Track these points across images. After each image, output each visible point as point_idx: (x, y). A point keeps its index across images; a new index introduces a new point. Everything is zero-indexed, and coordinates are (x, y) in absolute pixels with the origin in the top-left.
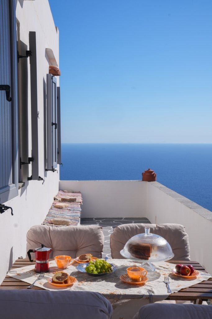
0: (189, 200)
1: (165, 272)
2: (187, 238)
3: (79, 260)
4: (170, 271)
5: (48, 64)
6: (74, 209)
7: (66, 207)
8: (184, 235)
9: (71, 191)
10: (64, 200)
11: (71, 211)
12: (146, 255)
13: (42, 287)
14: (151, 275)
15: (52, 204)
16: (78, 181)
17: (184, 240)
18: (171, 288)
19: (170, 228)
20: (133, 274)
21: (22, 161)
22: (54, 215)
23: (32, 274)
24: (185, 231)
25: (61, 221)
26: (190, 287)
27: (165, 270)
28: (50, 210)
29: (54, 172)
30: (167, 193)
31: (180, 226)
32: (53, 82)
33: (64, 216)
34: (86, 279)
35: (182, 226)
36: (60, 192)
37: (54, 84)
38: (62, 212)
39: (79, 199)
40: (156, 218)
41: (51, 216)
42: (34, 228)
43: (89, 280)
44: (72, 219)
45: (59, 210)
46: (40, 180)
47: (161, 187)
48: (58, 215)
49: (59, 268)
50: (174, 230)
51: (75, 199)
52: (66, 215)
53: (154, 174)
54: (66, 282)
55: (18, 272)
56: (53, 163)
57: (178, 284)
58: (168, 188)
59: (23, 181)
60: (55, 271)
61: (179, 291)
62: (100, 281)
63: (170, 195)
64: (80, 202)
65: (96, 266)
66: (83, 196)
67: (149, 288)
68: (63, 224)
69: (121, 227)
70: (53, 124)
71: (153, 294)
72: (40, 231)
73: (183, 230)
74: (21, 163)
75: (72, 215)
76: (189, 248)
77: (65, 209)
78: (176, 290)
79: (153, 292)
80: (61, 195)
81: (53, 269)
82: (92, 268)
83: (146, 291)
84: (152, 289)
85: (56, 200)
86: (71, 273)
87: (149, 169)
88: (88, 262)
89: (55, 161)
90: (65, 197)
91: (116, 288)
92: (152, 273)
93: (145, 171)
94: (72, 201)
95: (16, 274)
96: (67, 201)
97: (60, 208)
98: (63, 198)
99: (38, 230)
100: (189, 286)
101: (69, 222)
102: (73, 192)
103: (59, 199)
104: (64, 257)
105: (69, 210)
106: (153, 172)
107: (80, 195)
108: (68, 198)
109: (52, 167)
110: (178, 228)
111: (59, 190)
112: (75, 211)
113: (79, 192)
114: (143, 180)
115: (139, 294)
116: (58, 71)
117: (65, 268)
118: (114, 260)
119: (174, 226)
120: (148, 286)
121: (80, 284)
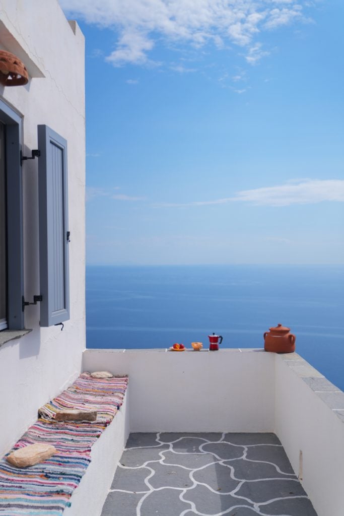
40: (301, 454)
53: (290, 336)
87: (280, 326)
93: (271, 330)
103: (50, 416)
106: (287, 332)
111: (82, 372)
114: (266, 350)
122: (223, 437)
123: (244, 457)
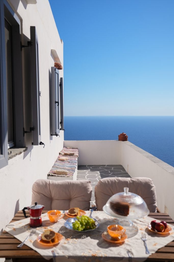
0: (152, 156)
1: (141, 226)
2: (154, 188)
3: (69, 214)
4: (145, 225)
5: (54, 61)
6: (72, 161)
7: (67, 160)
8: (152, 187)
9: (71, 148)
10: (66, 155)
11: (70, 163)
12: (126, 213)
13: (31, 246)
14: (130, 231)
15: (57, 158)
16: (76, 141)
17: (152, 191)
18: (149, 248)
19: (141, 181)
20: (113, 233)
21: (25, 130)
22: (58, 166)
23: (26, 229)
24: (153, 184)
25: (62, 172)
26: (166, 246)
27: (141, 224)
28: (55, 162)
29: (57, 136)
30: (136, 150)
31: (149, 180)
32: (56, 73)
33: (65, 167)
34: (72, 236)
35: (151, 179)
36: (64, 149)
37: (57, 75)
38: (64, 164)
39: (76, 153)
41: (56, 167)
42: (38, 181)
43: (74, 236)
44: (70, 169)
45: (62, 162)
46: (42, 144)
47: (131, 145)
48: (60, 166)
49: (51, 222)
50: (144, 183)
51: (74, 154)
52: (66, 166)
53: (126, 136)
54: (53, 241)
55: (15, 227)
56: (57, 130)
57: (154, 242)
58: (136, 146)
59: (27, 146)
60: (47, 225)
61: (157, 252)
62: (85, 238)
63: (138, 151)
64: (77, 156)
65: (81, 224)
66: (79, 151)
67: (128, 248)
68: (63, 174)
69: (103, 180)
70: (56, 102)
71: (132, 256)
72: (42, 184)
73: (151, 183)
74: (24, 132)
75: (70, 166)
76: (156, 197)
77: (66, 162)
78: (153, 251)
79: (132, 254)
80: (65, 150)
81: (46, 223)
82: (77, 225)
83: (126, 252)
84: (131, 249)
85: (60, 154)
86: (60, 227)
87: (123, 133)
88: (76, 216)
89: (58, 128)
90: (67, 152)
91: (98, 247)
92: (131, 228)
93: (121, 134)
94: (71, 155)
95: (13, 229)
96: (68, 155)
97: (63, 161)
98: (66, 153)
99: (41, 184)
100: (165, 244)
101: (67, 173)
102: (73, 148)
103: (62, 154)
104: (56, 212)
105: (69, 162)
106: (125, 135)
107: (77, 150)
108: (69, 153)
109: (56, 133)
110: (147, 181)
111: (64, 147)
112: (73, 163)
113: (77, 148)
114: (119, 140)
115: (118, 256)
116: (61, 66)
117: (56, 221)
118: (98, 213)
119: (144, 179)
120: (128, 245)
121: (66, 242)
122: (106, 166)
123: (112, 169)
